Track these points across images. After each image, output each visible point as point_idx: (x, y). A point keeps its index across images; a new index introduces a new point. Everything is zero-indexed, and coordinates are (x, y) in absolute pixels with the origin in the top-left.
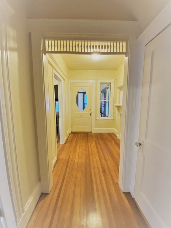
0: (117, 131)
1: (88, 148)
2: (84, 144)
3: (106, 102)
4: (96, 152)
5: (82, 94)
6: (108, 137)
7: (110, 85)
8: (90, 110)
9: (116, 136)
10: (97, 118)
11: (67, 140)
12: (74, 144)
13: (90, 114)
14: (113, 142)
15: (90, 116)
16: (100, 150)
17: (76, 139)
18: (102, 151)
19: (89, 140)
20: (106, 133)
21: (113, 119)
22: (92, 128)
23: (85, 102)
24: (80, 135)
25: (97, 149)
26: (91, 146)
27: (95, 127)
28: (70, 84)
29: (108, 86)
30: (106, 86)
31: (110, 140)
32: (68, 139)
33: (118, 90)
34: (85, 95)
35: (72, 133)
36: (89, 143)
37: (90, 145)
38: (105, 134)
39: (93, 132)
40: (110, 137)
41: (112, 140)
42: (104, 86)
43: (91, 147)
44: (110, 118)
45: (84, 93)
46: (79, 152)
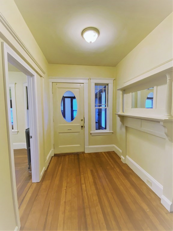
0: (121, 151)
1: (82, 189)
2: (74, 180)
3: (101, 109)
4: (95, 198)
5: (70, 99)
6: (108, 160)
7: (107, 86)
8: (82, 120)
9: (120, 158)
10: (91, 132)
11: (46, 171)
12: (57, 181)
13: (82, 127)
14: (118, 170)
15: (82, 129)
16: (102, 192)
17: (60, 168)
18: (106, 193)
19: (81, 169)
20: (104, 152)
21: (113, 133)
22: (86, 147)
23: (74, 109)
24: (67, 159)
25: (97, 189)
26: (85, 184)
27: (89, 145)
28: (51, 84)
29: (104, 88)
30: (102, 88)
31: (113, 166)
32: (48, 170)
33: (121, 92)
34: (74, 100)
35: (55, 155)
36: (82, 176)
37: (84, 180)
38: (103, 154)
39: (86, 152)
40: (112, 160)
41: (116, 166)
42: (99, 88)
43: (86, 186)
44: (108, 132)
45: (72, 98)
46: (65, 202)
